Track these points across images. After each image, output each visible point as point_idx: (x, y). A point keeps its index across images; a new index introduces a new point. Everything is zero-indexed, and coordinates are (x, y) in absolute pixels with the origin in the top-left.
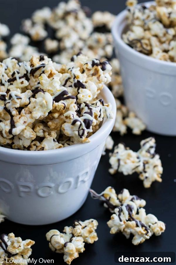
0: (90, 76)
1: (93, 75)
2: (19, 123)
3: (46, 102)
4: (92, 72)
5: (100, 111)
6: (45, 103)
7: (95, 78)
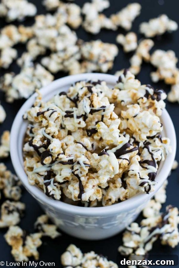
0: (146, 109)
1: (149, 107)
2: (89, 188)
3: (113, 168)
4: (147, 105)
5: (161, 155)
6: (112, 170)
7: (151, 110)
